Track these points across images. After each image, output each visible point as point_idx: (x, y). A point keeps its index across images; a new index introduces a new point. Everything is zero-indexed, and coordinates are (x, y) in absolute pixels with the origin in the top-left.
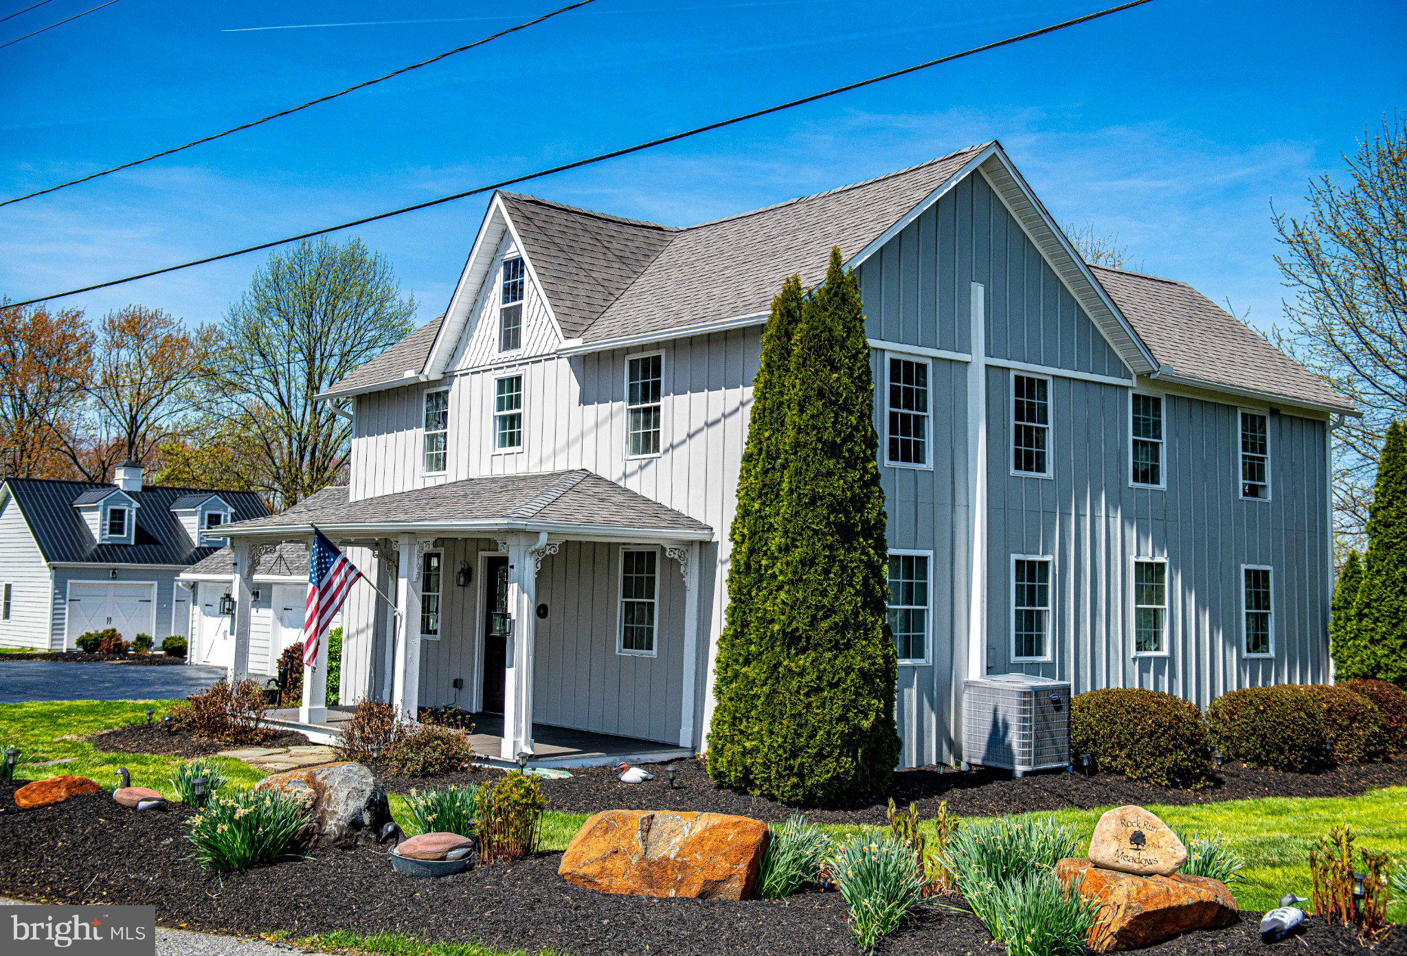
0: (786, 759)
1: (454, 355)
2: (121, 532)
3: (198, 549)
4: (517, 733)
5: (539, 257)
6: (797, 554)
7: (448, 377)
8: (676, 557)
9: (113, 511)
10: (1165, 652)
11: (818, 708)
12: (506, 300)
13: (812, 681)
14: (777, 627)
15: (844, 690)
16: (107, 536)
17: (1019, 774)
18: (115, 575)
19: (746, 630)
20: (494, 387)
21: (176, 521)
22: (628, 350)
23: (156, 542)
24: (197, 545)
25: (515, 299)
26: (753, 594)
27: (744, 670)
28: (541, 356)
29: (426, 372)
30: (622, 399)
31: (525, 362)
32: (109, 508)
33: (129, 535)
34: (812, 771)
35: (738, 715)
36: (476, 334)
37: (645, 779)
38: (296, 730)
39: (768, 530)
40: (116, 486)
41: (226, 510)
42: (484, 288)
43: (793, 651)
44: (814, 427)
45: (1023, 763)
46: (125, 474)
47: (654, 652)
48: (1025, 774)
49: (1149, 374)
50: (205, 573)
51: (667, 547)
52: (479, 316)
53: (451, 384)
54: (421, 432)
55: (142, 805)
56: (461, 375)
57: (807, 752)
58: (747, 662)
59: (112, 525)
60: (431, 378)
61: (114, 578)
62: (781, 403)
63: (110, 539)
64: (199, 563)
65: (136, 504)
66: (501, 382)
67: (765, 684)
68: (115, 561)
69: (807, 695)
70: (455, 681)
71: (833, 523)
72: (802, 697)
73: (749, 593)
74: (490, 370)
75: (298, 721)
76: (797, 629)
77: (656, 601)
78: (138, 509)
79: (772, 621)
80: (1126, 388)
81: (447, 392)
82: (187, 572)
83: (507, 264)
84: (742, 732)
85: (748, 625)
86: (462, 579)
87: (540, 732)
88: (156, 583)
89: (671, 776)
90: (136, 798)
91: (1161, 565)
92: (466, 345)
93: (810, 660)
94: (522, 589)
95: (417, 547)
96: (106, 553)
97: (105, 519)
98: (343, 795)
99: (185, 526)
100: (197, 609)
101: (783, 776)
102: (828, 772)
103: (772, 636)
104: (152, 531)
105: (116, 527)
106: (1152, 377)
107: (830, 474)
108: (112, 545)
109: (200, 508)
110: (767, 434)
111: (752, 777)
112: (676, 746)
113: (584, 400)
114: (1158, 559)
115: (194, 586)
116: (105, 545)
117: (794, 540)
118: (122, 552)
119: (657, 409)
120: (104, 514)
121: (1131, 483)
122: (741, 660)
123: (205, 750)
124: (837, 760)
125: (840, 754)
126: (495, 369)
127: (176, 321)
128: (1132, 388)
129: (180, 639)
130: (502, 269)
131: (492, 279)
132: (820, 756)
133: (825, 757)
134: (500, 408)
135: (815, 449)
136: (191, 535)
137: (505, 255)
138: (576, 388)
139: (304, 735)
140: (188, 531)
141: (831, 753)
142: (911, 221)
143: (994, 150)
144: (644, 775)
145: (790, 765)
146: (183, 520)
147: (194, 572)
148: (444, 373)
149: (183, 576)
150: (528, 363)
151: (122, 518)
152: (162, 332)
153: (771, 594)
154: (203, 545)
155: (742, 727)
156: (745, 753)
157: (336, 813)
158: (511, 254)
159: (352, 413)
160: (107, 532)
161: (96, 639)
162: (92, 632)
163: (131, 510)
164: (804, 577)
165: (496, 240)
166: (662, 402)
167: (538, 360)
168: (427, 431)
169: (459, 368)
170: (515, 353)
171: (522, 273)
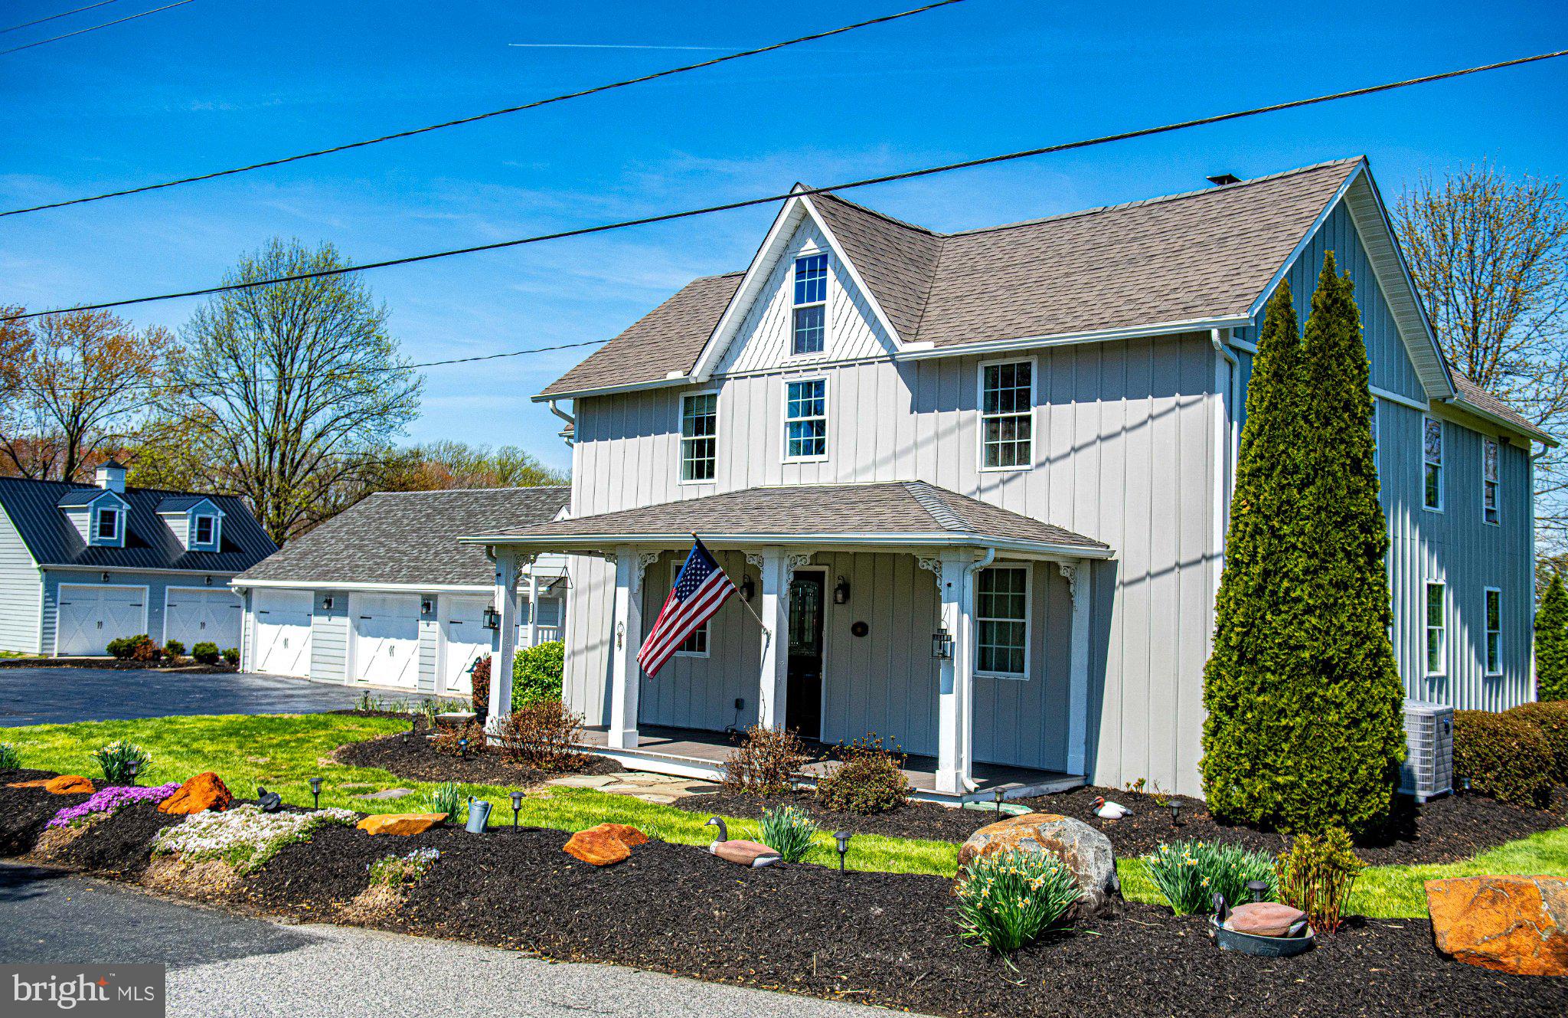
0: (1332, 795)
1: (727, 355)
2: (112, 535)
3: (188, 552)
4: (959, 764)
5: (856, 255)
6: (1324, 579)
7: (717, 379)
8: (1068, 575)
9: (103, 513)
10: (1443, 673)
11: (1359, 740)
12: (799, 299)
13: (1353, 712)
14: (1306, 655)
15: (1382, 723)
16: (98, 538)
17: (1422, 800)
18: (107, 578)
19: (1259, 657)
20: (783, 391)
21: (164, 525)
22: (983, 357)
23: (146, 546)
24: (187, 548)
25: (811, 299)
26: (1269, 617)
27: (1260, 699)
28: (856, 360)
29: (696, 373)
30: (975, 407)
31: (830, 366)
32: (99, 510)
33: (119, 537)
34: (1356, 808)
35: (1261, 747)
36: (756, 334)
37: (1125, 815)
39: (1287, 549)
40: (97, 487)
41: (216, 514)
42: (768, 286)
43: (1324, 680)
44: (1342, 441)
45: (1424, 788)
46: (109, 474)
47: (1026, 675)
48: (1429, 799)
49: (1444, 399)
51: (1062, 564)
52: (761, 317)
53: (721, 387)
54: (679, 436)
55: (759, 862)
56: (735, 378)
57: (1350, 788)
58: (1262, 690)
59: (102, 527)
60: (699, 381)
61: (106, 582)
63: (100, 541)
65: (126, 506)
66: (792, 386)
67: (1297, 714)
68: (107, 564)
69: (1347, 727)
70: (737, 700)
71: (1363, 543)
72: (1343, 730)
73: (1263, 617)
74: (780, 373)
75: (607, 744)
76: (1332, 658)
77: (1028, 619)
78: (129, 512)
79: (1303, 647)
80: (1420, 411)
81: (715, 396)
83: (800, 263)
84: (1266, 766)
85: (1261, 653)
88: (147, 587)
89: (1175, 812)
90: (752, 854)
91: (1441, 587)
92: (743, 345)
93: (1348, 688)
94: (962, 610)
95: (787, 561)
96: (95, 555)
97: (94, 521)
99: (173, 529)
100: (251, 616)
101: (1323, 813)
102: (1370, 808)
103: (1298, 666)
104: (143, 534)
105: (107, 529)
106: (1448, 402)
107: (1358, 491)
108: (102, 548)
109: (190, 511)
111: (1283, 813)
112: (1063, 775)
113: (917, 407)
114: (1441, 582)
115: (247, 592)
116: (95, 547)
117: (1324, 561)
118: (112, 554)
119: (1028, 419)
120: (94, 516)
121: (1424, 506)
122: (1256, 689)
123: (529, 778)
124: (1378, 796)
125: (1382, 790)
126: (786, 373)
127: (124, 323)
128: (1424, 412)
130: (793, 267)
131: (780, 276)
132: (1363, 793)
133: (1367, 793)
134: (791, 414)
135: (1343, 465)
136: (180, 539)
137: (798, 252)
138: (906, 395)
140: (177, 534)
141: (1373, 788)
142: (1316, 230)
143: (1363, 166)
144: (1124, 810)
145: (1335, 802)
146: (170, 523)
147: (250, 577)
148: (712, 376)
149: (235, 581)
150: (835, 367)
151: (113, 520)
152: (110, 334)
153: (1295, 616)
154: (194, 549)
155: (1269, 760)
156: (1276, 787)
157: (1089, 877)
158: (810, 248)
159: (573, 416)
160: (97, 534)
161: (129, 646)
162: (123, 638)
163: (122, 512)
164: (1340, 601)
165: (787, 236)
166: (1033, 412)
167: (848, 364)
168: (685, 436)
169: (733, 370)
170: (815, 356)
171: (824, 271)
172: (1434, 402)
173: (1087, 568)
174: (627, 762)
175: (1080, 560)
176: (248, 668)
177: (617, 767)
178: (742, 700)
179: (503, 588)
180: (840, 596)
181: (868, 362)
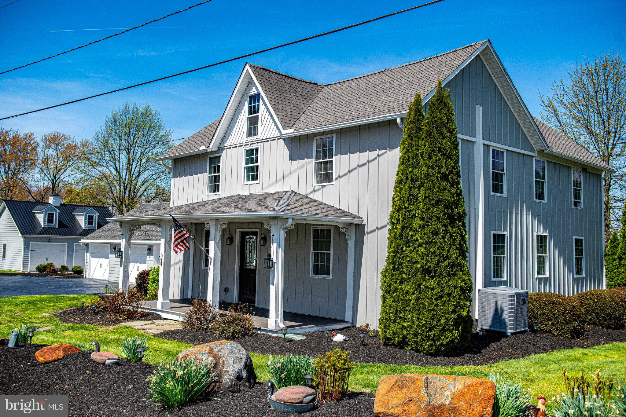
0: (427, 332)
1: (224, 139)
2: (52, 223)
3: (84, 230)
4: (277, 316)
5: (268, 93)
6: (427, 230)
7: (220, 149)
8: (344, 231)
9: (49, 214)
10: (547, 275)
11: (441, 306)
12: (250, 113)
13: (439, 292)
14: (419, 266)
15: (454, 297)
16: (47, 224)
17: (509, 334)
18: (50, 240)
19: (400, 267)
20: (244, 153)
21: (75, 219)
22: (315, 135)
23: (66, 227)
24: (83, 228)
25: (254, 113)
26: (404, 248)
27: (400, 287)
28: (269, 138)
29: (211, 147)
30: (312, 158)
31: (260, 141)
32: (47, 213)
33: (55, 224)
34: (440, 338)
35: (398, 309)
36: (235, 129)
37: (345, 340)
38: (155, 312)
39: (412, 217)
40: (50, 204)
41: (95, 214)
42: (239, 108)
43: (427, 278)
44: (437, 166)
45: (511, 329)
46: (54, 199)
47: (331, 276)
48: (512, 334)
49: (543, 151)
50: (92, 239)
51: (340, 226)
52: (236, 121)
53: (222, 153)
54: (207, 174)
55: (108, 362)
56: (227, 148)
57: (437, 328)
58: (401, 283)
59: (48, 219)
60: (213, 150)
61: (49, 242)
62: (417, 154)
63: (47, 225)
64: (89, 235)
65: (58, 211)
66: (247, 151)
67: (413, 294)
68: (49, 235)
69: (436, 299)
70: (225, 288)
71: (447, 213)
72: (433, 301)
73: (402, 249)
74: (242, 146)
75: (156, 308)
76: (430, 267)
77: (331, 252)
78: (59, 213)
79: (417, 262)
80: (532, 157)
81: (219, 157)
82: (84, 239)
83: (251, 97)
84: (400, 318)
85: (401, 265)
86: (228, 242)
87: (288, 316)
88: (67, 244)
89: (362, 339)
90: (105, 358)
91: (545, 237)
92: (230, 134)
93: (437, 281)
94: (279, 246)
95: (219, 226)
96: (46, 231)
97: (45, 217)
98: (231, 361)
99: (79, 220)
100: (88, 255)
101: (424, 340)
102: (447, 338)
103: (415, 270)
104: (65, 222)
105: (50, 221)
106: (545, 152)
107: (444, 189)
108: (49, 228)
109: (85, 213)
110: (410, 170)
111: (407, 340)
112: (343, 321)
113: (292, 158)
114: (545, 234)
115: (87, 245)
116: (46, 228)
117: (427, 222)
118: (53, 231)
119: (331, 162)
120: (45, 215)
121: (535, 200)
122: (398, 282)
123: (114, 322)
124: (451, 332)
125: (453, 329)
126: (245, 145)
127: (72, 138)
128: (535, 157)
129: (79, 267)
130: (248, 99)
131: (243, 104)
132: (443, 330)
133: (446, 331)
134: (247, 163)
135: (437, 177)
136: (81, 224)
137: (250, 93)
138: (287, 153)
139: (159, 314)
140: (80, 222)
141: (448, 329)
143: (488, 44)
144: (344, 338)
145: (429, 335)
146: (77, 218)
147: (87, 239)
148: (218, 148)
149: (82, 241)
150: (262, 142)
151: (53, 217)
152: (66, 142)
153: (415, 248)
154: (86, 228)
155: (401, 315)
156: (403, 328)
157: (228, 372)
158: (253, 91)
159: (171, 167)
160: (46, 222)
161: (44, 267)
162: (43, 264)
163: (56, 214)
164: (434, 241)
165: (245, 86)
166: (334, 159)
167: (266, 140)
168: (209, 174)
169: (226, 145)
170: (255, 138)
171: (259, 101)
172: (539, 152)
173: (353, 228)
174: (164, 315)
175: (350, 224)
176: (87, 276)
177: (159, 317)
178: (228, 288)
179: (124, 240)
180: (262, 242)
181: (273, 139)
